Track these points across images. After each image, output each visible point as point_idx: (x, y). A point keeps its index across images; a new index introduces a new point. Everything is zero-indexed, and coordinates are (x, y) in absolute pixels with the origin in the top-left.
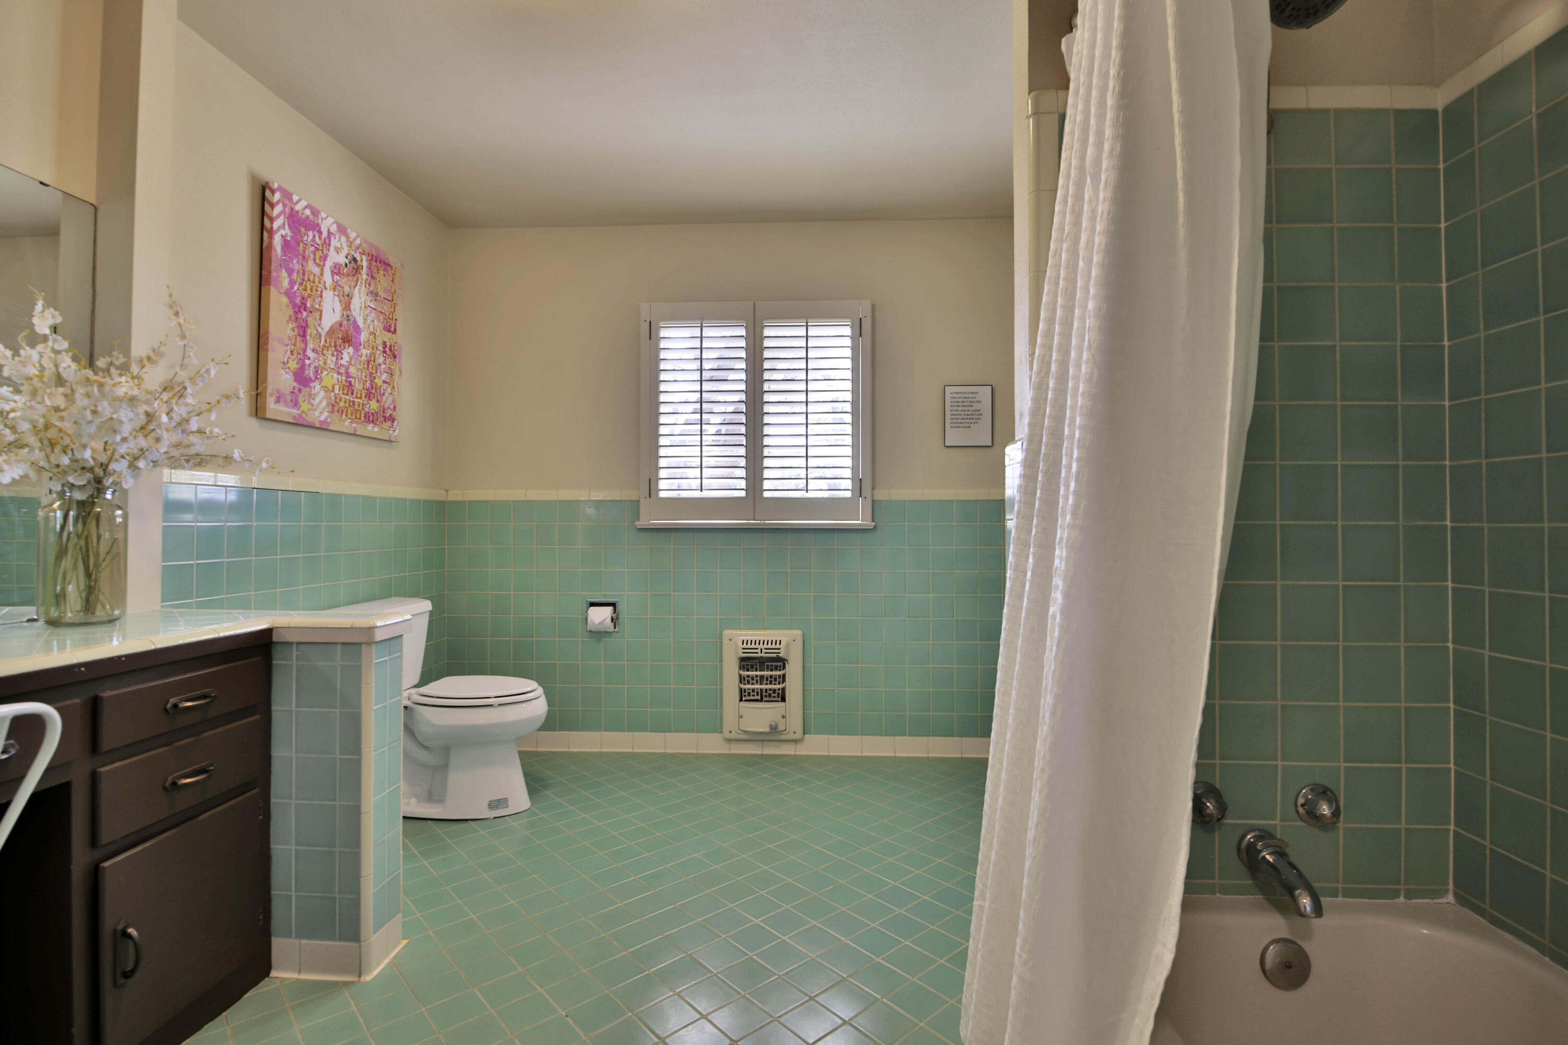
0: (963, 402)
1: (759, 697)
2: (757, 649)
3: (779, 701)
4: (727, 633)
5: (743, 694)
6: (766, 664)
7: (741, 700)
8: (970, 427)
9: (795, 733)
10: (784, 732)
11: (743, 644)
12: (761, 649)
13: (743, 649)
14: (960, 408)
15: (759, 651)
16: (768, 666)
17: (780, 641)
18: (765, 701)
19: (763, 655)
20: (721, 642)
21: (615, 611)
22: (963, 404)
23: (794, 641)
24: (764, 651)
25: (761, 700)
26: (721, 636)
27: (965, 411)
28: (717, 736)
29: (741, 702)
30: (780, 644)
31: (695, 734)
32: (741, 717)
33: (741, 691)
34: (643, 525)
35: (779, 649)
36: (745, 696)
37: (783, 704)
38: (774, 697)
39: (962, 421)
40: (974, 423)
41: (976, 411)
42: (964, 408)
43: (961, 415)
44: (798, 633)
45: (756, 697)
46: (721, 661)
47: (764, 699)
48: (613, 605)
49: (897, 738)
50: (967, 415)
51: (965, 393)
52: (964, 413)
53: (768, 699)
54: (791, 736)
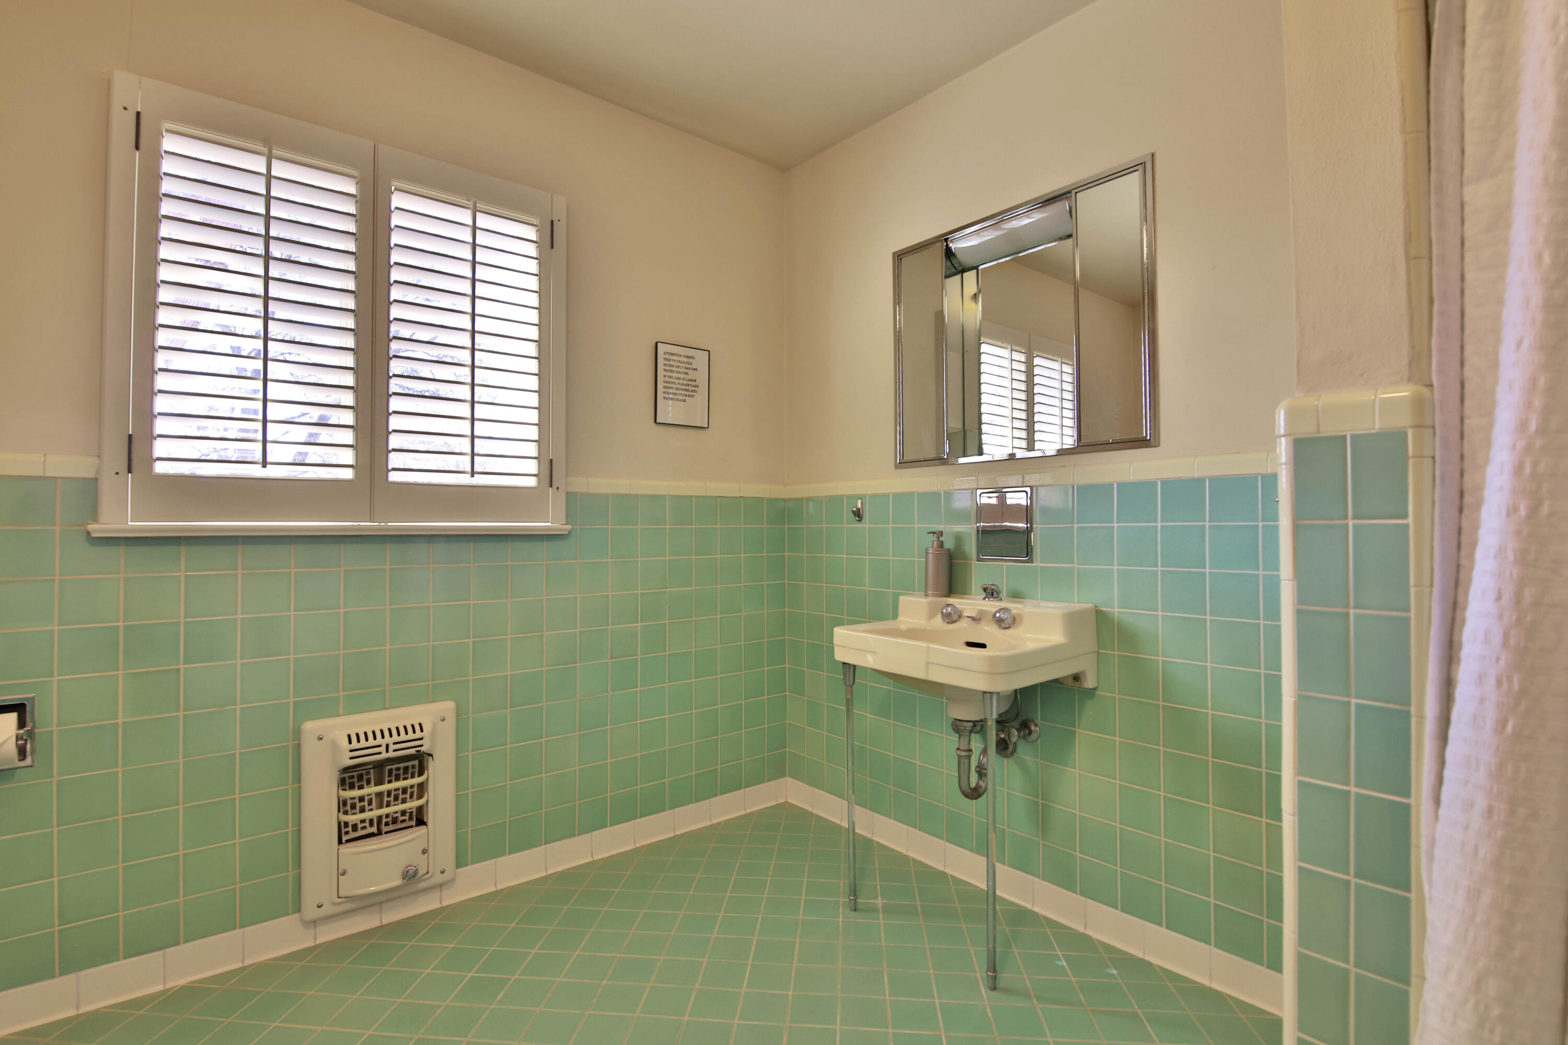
0: (678, 367)
1: (374, 830)
2: (380, 746)
3: (412, 827)
4: (311, 726)
5: (343, 831)
6: (388, 767)
7: (340, 842)
8: (685, 401)
9: (442, 872)
10: (427, 876)
11: (350, 742)
12: (387, 746)
13: (351, 751)
14: (675, 375)
15: (383, 749)
16: (390, 771)
17: (420, 724)
18: (386, 833)
19: (392, 754)
20: (298, 747)
21: (21, 724)
22: (678, 370)
23: (443, 720)
24: (392, 747)
25: (379, 833)
26: (297, 734)
27: (680, 379)
28: (291, 920)
29: (342, 846)
30: (422, 731)
31: (238, 932)
32: (343, 874)
33: (342, 827)
34: (106, 531)
35: (421, 739)
36: (347, 833)
37: (422, 829)
38: (403, 821)
39: (676, 391)
40: (689, 396)
41: (692, 380)
42: (679, 375)
43: (675, 383)
44: (450, 705)
45: (370, 830)
46: (298, 778)
47: (385, 829)
48: (19, 708)
49: (594, 833)
50: (682, 384)
51: (680, 356)
52: (678, 381)
53: (391, 827)
54: (438, 878)
